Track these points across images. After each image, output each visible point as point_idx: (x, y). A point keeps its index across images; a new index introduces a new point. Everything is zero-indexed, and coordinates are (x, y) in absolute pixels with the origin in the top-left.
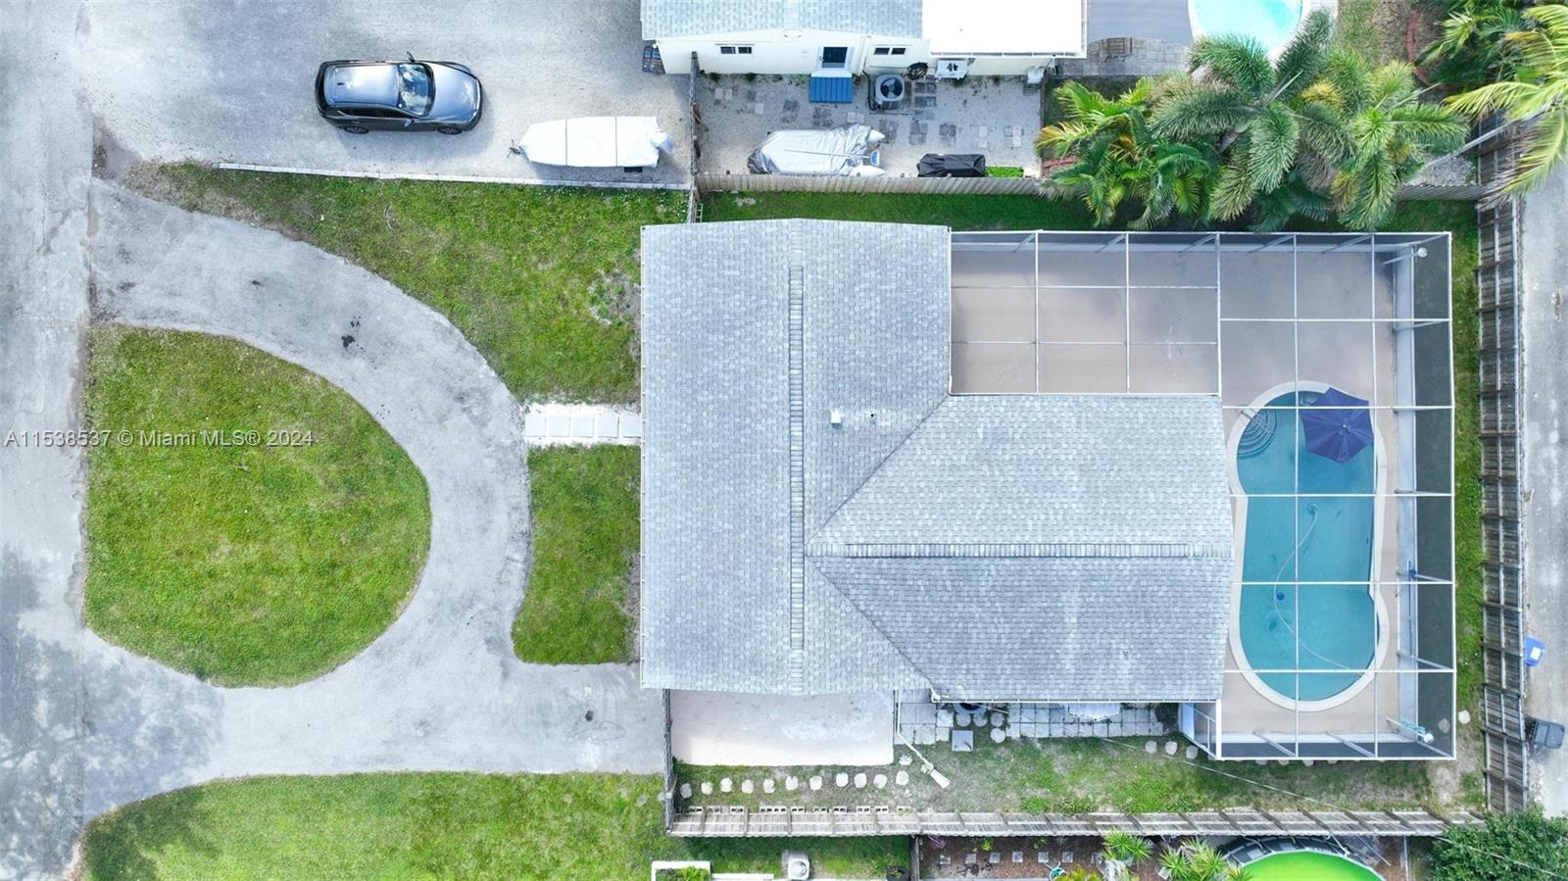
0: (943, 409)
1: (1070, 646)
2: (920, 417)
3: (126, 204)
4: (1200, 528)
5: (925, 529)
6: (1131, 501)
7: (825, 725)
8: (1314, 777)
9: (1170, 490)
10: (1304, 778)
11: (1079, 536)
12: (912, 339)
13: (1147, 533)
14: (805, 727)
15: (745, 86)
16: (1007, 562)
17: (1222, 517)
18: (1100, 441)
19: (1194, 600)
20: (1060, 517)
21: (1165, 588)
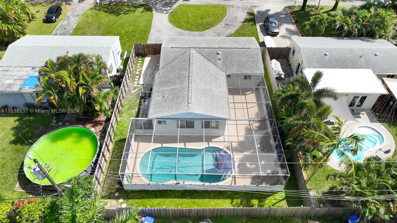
0: (222, 72)
1: (166, 88)
2: (220, 68)
3: (246, 8)
4: (195, 107)
5: (195, 63)
6: (202, 96)
7: (150, 74)
8: (116, 167)
9: (205, 103)
10: (116, 164)
11: (193, 86)
12: (238, 67)
13: (194, 97)
14: (150, 72)
15: (288, 65)
16: (188, 74)
17: (198, 112)
18: (217, 94)
19: (176, 107)
20: (198, 84)
21: (180, 101)
